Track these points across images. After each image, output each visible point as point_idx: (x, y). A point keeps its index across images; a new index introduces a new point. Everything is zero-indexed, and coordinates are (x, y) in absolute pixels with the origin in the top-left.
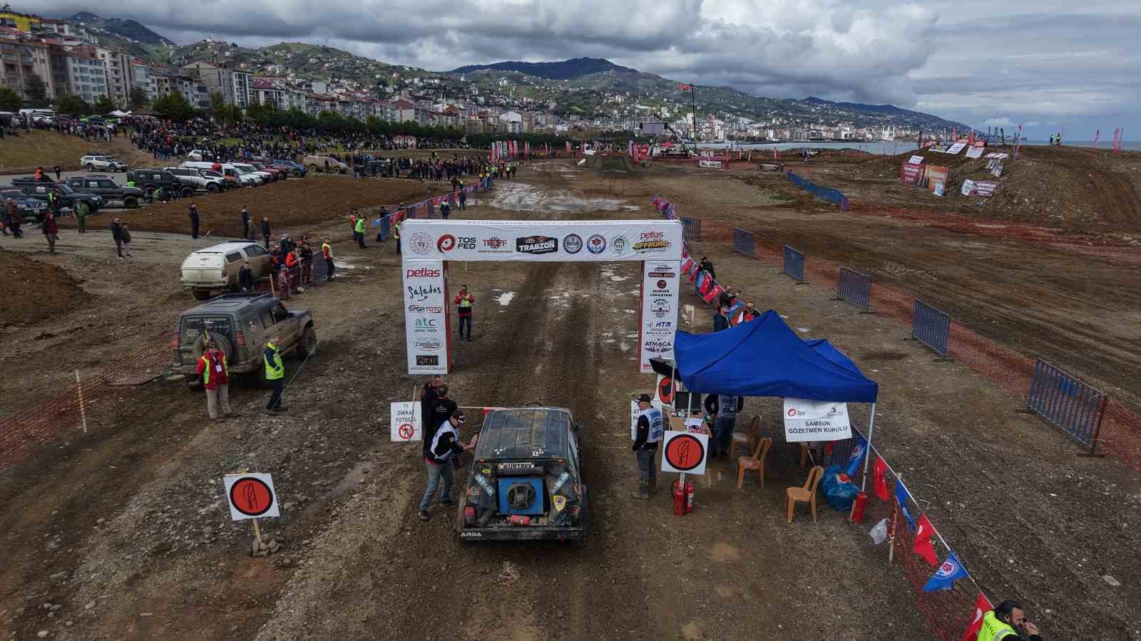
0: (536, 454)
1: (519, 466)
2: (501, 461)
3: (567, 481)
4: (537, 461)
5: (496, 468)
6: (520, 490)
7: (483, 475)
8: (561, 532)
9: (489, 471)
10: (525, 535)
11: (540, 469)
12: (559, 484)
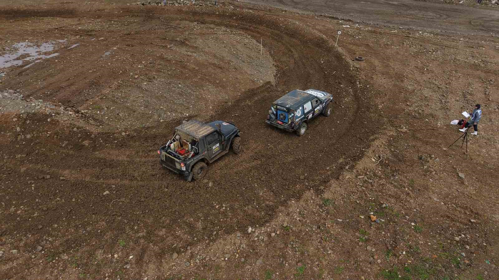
0: (287, 106)
1: (282, 108)
2: (278, 105)
3: (293, 116)
4: (287, 108)
5: (277, 107)
6: (282, 115)
7: (274, 108)
8: (288, 129)
9: (275, 107)
10: (279, 127)
11: (287, 110)
12: (291, 116)
